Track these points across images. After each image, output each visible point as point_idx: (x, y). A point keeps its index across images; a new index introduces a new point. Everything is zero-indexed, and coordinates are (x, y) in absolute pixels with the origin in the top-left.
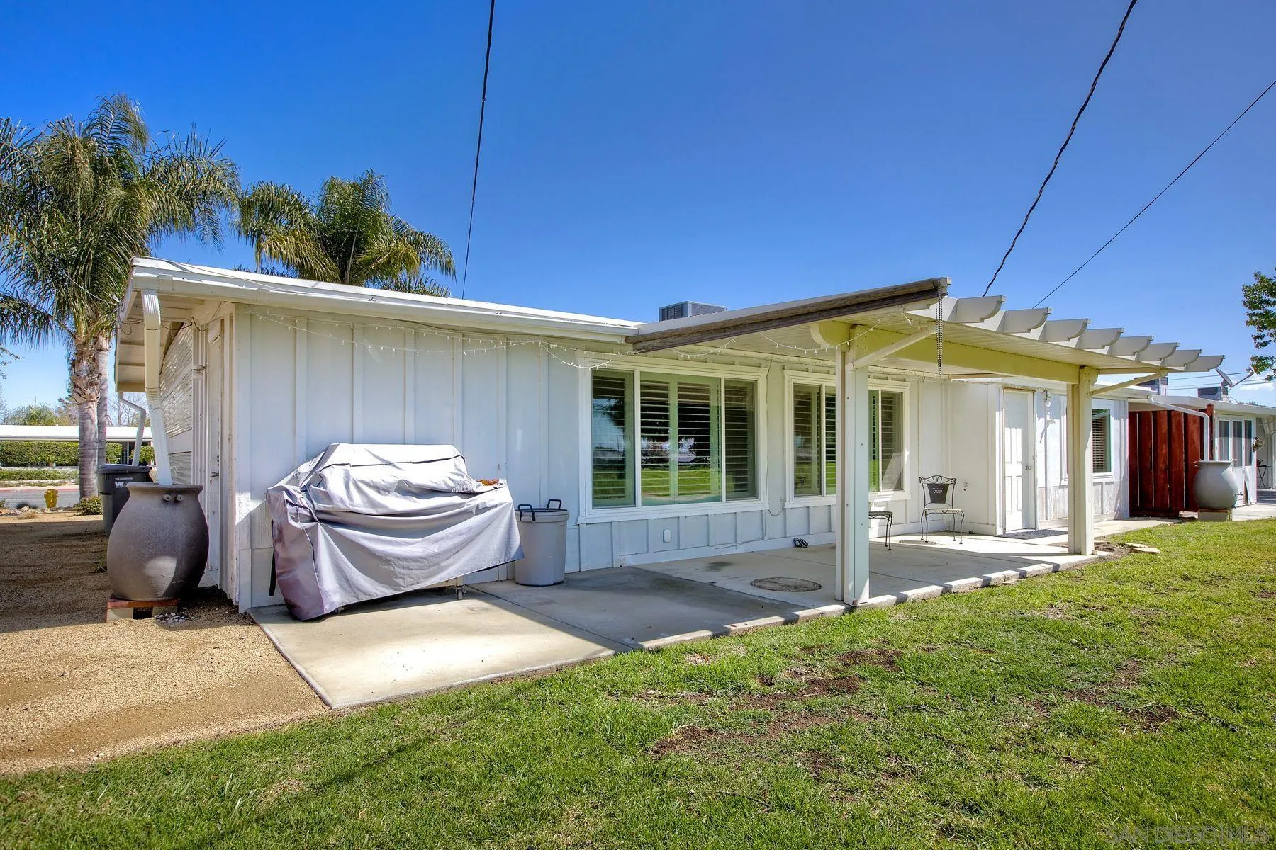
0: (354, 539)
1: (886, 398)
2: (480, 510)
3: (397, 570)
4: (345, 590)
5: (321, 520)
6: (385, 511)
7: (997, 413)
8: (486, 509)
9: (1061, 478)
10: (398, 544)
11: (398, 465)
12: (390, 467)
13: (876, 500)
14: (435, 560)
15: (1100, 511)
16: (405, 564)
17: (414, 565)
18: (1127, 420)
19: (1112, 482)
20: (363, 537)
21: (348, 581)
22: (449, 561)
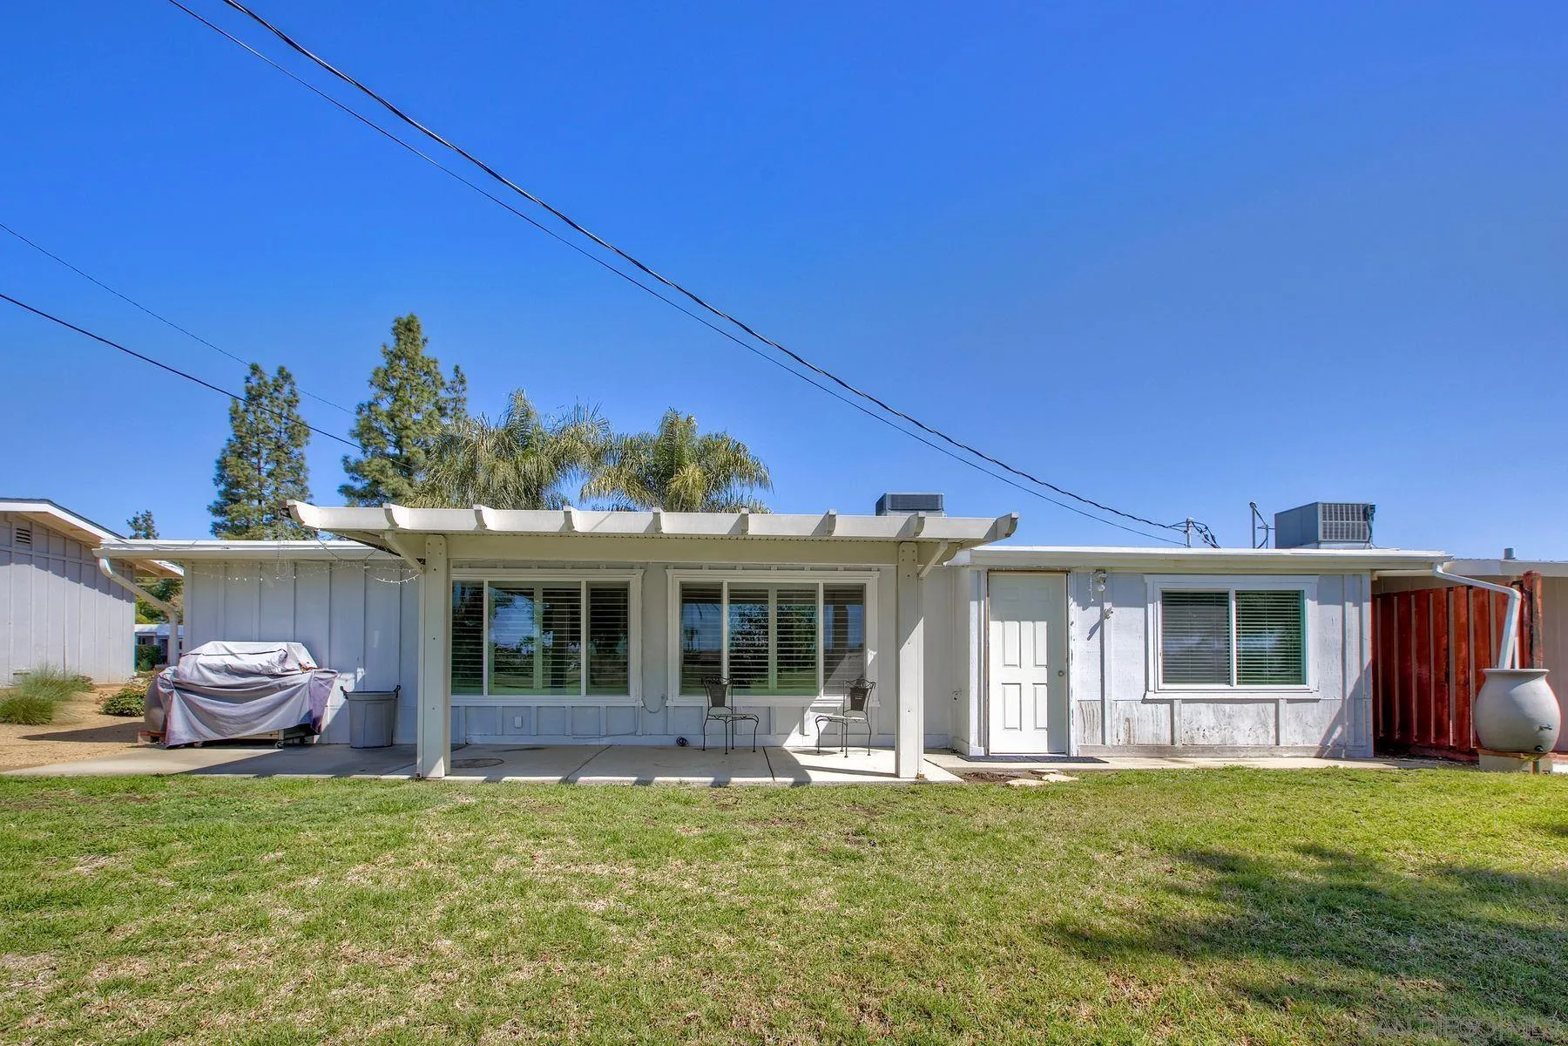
0: (193, 700)
1: (828, 591)
2: (282, 687)
3: (221, 723)
4: (192, 733)
5: (176, 688)
6: (212, 684)
7: (974, 605)
8: (287, 687)
9: (1147, 689)
10: (223, 706)
11: (239, 655)
12: (233, 657)
13: (813, 705)
14: (247, 719)
15: (1274, 742)
16: (224, 719)
17: (231, 721)
18: (1367, 606)
19: (1317, 701)
20: (199, 700)
21: (193, 727)
22: (260, 720)
